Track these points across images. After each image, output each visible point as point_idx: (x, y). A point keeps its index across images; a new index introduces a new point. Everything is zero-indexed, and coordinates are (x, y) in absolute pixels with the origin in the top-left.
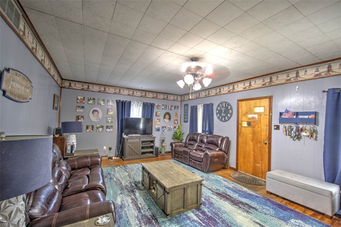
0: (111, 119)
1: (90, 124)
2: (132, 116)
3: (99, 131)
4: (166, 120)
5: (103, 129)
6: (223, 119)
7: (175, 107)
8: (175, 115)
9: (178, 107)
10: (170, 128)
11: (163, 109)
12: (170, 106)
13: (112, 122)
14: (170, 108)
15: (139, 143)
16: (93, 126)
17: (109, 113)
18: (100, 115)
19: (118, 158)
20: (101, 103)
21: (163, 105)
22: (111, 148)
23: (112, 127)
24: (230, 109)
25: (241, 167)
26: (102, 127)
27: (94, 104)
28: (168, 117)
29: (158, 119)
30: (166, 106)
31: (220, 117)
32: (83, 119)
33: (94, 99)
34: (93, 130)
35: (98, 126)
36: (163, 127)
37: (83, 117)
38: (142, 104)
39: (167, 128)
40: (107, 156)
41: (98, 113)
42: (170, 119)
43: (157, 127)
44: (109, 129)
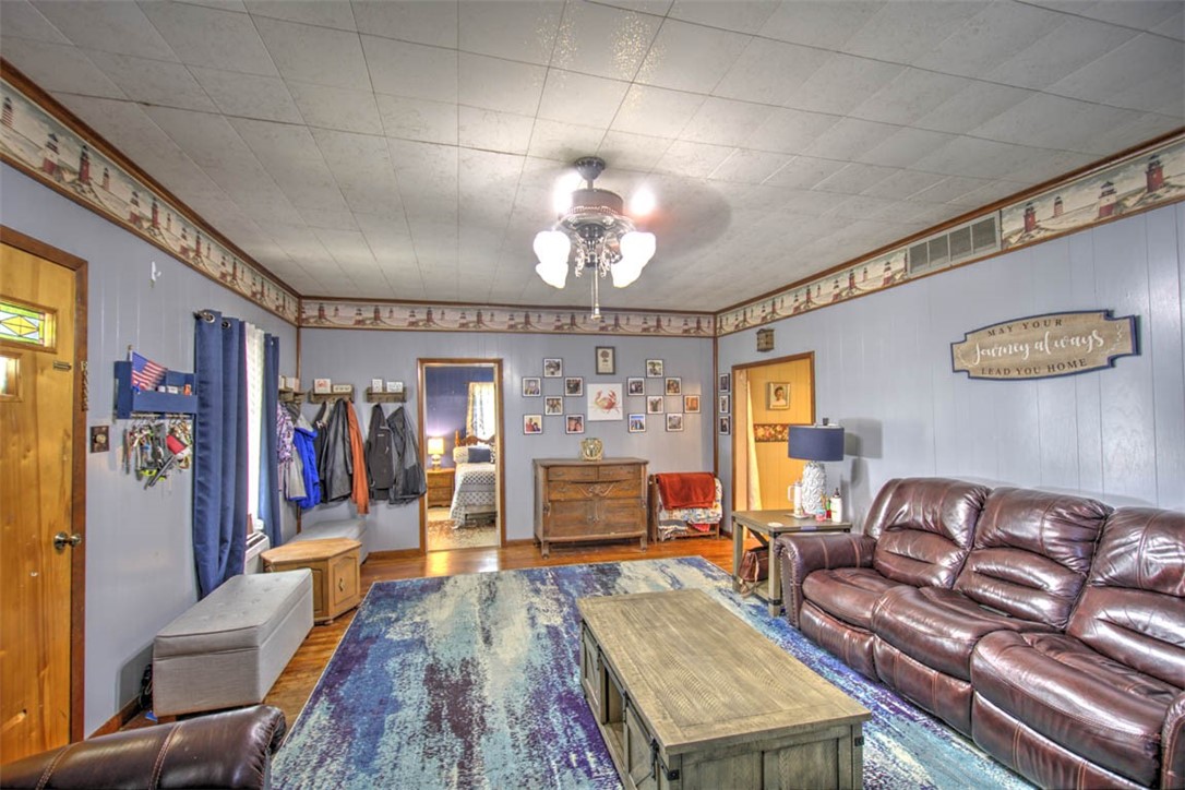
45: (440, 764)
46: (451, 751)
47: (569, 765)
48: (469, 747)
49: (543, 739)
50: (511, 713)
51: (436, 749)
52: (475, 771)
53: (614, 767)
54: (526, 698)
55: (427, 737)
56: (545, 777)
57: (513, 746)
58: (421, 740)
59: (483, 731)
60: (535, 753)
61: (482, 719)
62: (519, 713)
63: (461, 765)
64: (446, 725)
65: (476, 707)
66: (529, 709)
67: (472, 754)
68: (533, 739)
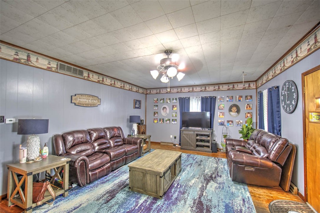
0: (175, 114)
1: (162, 118)
2: (191, 111)
3: (167, 123)
4: (232, 113)
5: (170, 122)
6: (288, 109)
7: (246, 97)
8: (247, 107)
9: (251, 97)
10: (239, 122)
11: (227, 101)
12: (238, 97)
13: (176, 116)
14: (237, 99)
15: (193, 136)
16: (163, 119)
17: (174, 109)
18: (168, 111)
19: (180, 146)
20: (168, 101)
21: (228, 96)
22: (176, 137)
23: (176, 120)
24: (294, 92)
25: (311, 198)
26: (169, 120)
27: (164, 102)
28: (236, 110)
29: (221, 113)
30: (232, 97)
31: (285, 106)
32: (158, 114)
33: (163, 99)
34: (163, 122)
35: (166, 119)
36: (228, 121)
37: (157, 113)
38: (201, 98)
39: (234, 123)
40: (172, 143)
41: (166, 109)
42: (238, 111)
43: (219, 121)
44: (174, 121)
45: (207, 197)
46: (204, 199)
47: (181, 186)
48: (200, 198)
49: (182, 192)
50: (185, 202)
51: (208, 201)
52: (200, 193)
53: (173, 182)
54: (178, 205)
55: (211, 205)
56: (187, 186)
57: (189, 194)
58: (213, 205)
59: (195, 200)
60: (185, 190)
61: (194, 204)
62: (184, 200)
63: (203, 195)
64: (205, 207)
65: (194, 209)
66: (180, 201)
67: (199, 196)
68: (184, 193)
